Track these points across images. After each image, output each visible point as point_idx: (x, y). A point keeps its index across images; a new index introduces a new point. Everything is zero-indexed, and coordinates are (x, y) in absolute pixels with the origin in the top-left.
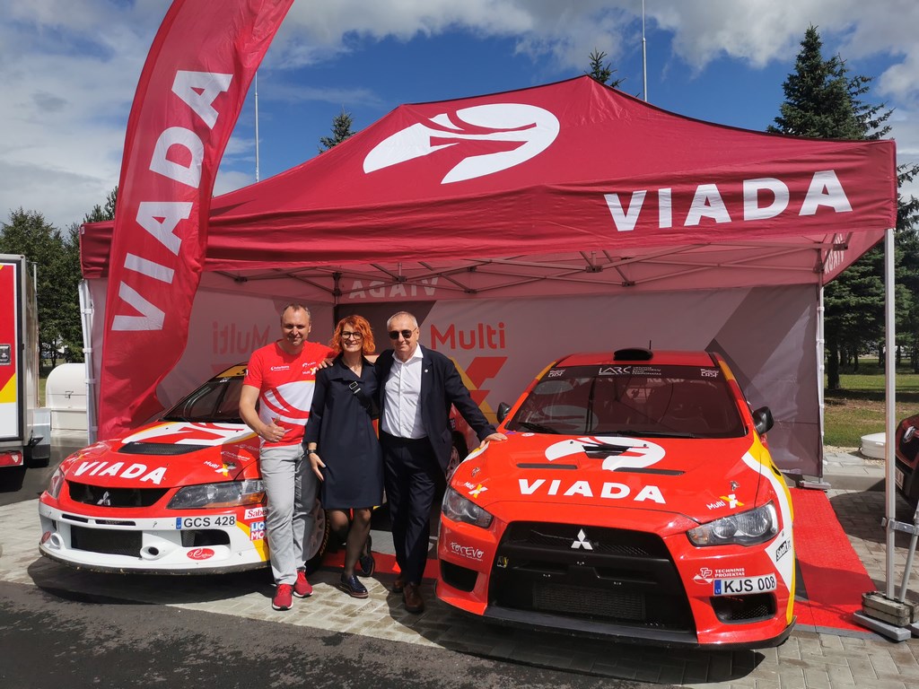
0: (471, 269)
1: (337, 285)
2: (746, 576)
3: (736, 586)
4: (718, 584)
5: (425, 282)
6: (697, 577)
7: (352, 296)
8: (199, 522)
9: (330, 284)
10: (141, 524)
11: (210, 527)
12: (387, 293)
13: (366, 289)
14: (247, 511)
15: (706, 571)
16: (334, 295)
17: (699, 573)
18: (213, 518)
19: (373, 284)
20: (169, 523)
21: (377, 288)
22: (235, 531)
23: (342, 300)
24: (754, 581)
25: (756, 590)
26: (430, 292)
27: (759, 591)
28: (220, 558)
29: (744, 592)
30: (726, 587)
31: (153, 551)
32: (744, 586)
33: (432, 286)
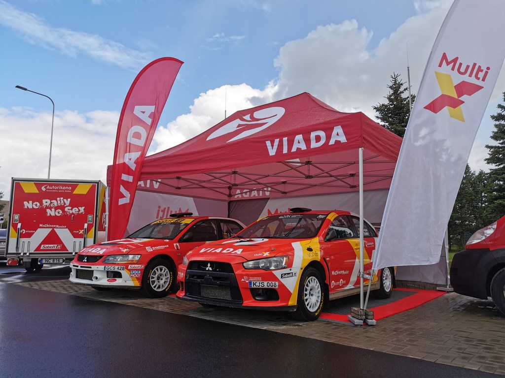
0: (284, 183)
1: (230, 192)
2: (262, 281)
3: (257, 284)
4: (250, 283)
5: (265, 189)
6: (243, 280)
7: (236, 197)
8: (111, 268)
9: (227, 191)
10: (94, 268)
11: (114, 270)
12: (250, 195)
13: (241, 193)
14: (130, 266)
15: (246, 277)
16: (228, 196)
17: (244, 278)
18: (117, 267)
19: (245, 191)
20: (101, 267)
21: (246, 193)
22: (124, 273)
23: (232, 199)
24: (265, 283)
25: (266, 286)
26: (267, 194)
27: (267, 287)
28: (119, 282)
29: (260, 287)
30: (254, 285)
31: (97, 278)
32: (261, 285)
33: (269, 191)
